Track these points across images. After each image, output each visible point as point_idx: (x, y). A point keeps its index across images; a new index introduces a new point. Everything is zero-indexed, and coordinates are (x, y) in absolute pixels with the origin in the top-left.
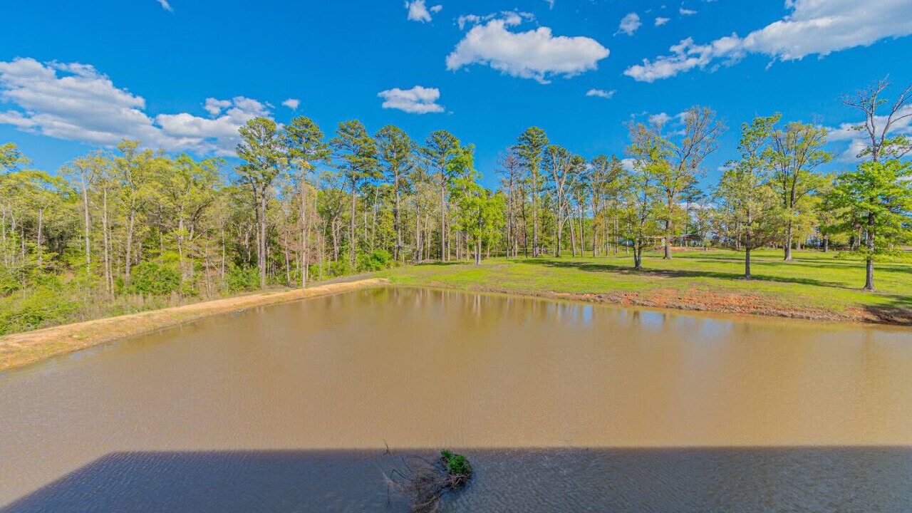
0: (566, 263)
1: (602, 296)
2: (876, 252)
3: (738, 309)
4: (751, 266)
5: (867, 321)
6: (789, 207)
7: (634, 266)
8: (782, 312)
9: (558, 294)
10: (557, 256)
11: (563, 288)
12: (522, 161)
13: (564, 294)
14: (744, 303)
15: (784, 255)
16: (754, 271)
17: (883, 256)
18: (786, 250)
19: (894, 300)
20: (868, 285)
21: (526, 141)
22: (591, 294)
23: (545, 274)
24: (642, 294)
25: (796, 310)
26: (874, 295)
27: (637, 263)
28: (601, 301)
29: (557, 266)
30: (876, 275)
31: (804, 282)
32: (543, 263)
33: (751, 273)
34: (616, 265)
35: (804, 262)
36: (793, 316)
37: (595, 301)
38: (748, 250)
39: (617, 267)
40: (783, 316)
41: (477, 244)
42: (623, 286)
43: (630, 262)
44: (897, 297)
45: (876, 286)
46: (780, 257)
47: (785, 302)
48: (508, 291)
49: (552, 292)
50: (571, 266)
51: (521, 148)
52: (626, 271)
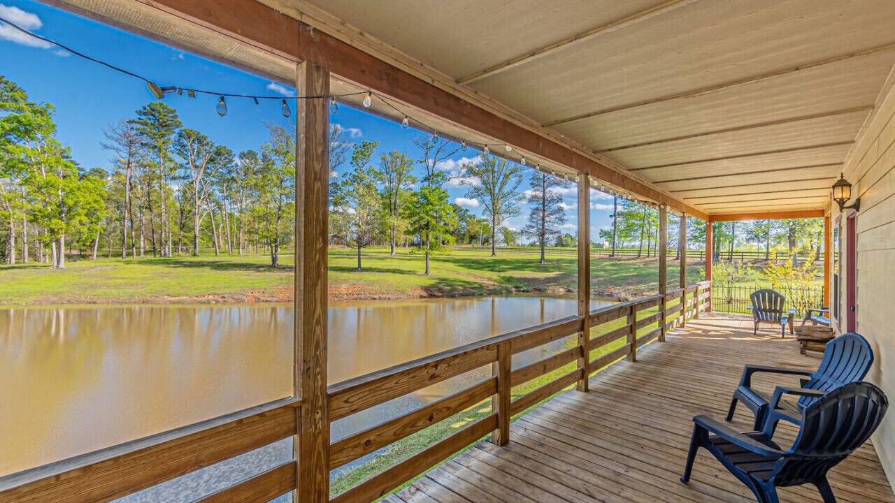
0: (199, 263)
1: (226, 296)
2: (431, 248)
3: (345, 297)
4: (362, 261)
5: (422, 297)
6: (393, 215)
7: (271, 263)
8: (373, 296)
9: (173, 299)
10: (195, 255)
11: (182, 291)
12: (145, 139)
13: (179, 298)
14: (350, 291)
15: (390, 251)
16: (365, 264)
17: (434, 252)
18: (392, 247)
19: (437, 281)
20: (427, 272)
21: (151, 117)
22: (214, 294)
23: (163, 276)
24: (268, 291)
25: (383, 294)
26: (428, 279)
27: (274, 260)
28: (225, 301)
29: (185, 266)
30: (432, 264)
31: (394, 271)
32: (168, 263)
33: (362, 266)
34: (254, 263)
35: (403, 257)
36: (380, 298)
37: (217, 302)
38: (359, 247)
39: (255, 265)
40: (374, 299)
41: (58, 241)
42: (252, 284)
43: (267, 260)
44: (439, 279)
45: (431, 272)
46: (388, 253)
47: (377, 287)
48: (99, 301)
49: (166, 297)
50: (203, 265)
51: (142, 124)
52: (262, 269)
